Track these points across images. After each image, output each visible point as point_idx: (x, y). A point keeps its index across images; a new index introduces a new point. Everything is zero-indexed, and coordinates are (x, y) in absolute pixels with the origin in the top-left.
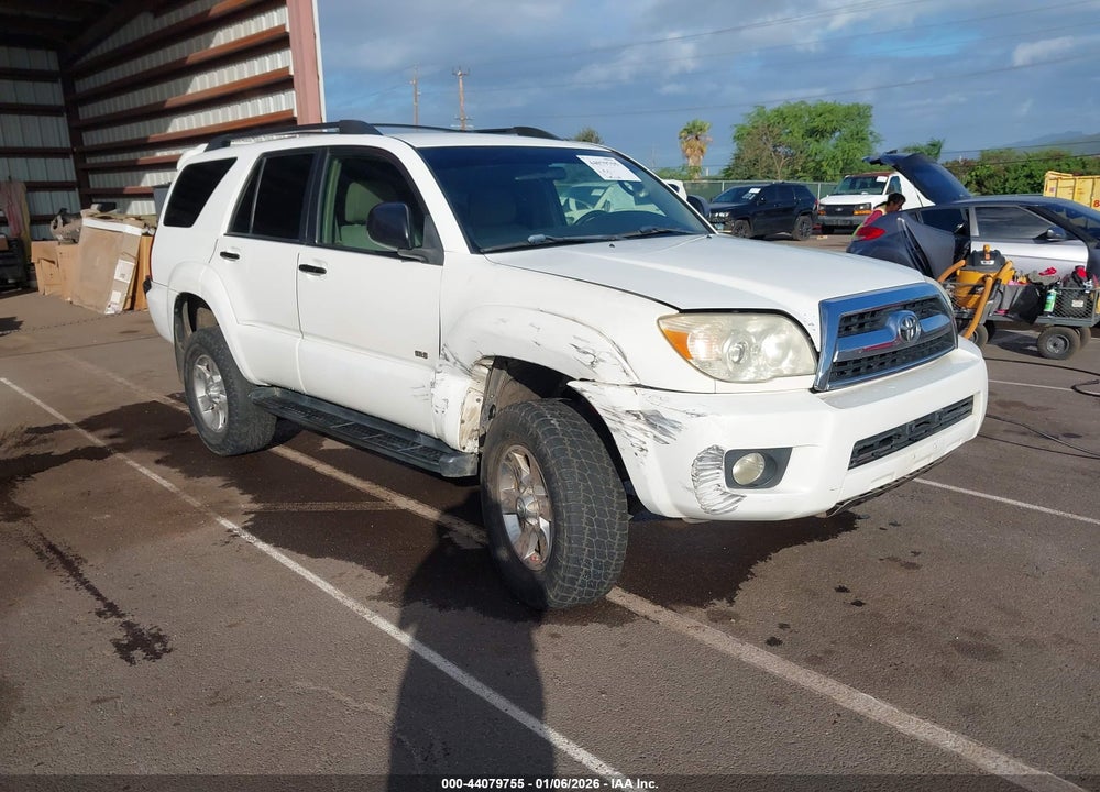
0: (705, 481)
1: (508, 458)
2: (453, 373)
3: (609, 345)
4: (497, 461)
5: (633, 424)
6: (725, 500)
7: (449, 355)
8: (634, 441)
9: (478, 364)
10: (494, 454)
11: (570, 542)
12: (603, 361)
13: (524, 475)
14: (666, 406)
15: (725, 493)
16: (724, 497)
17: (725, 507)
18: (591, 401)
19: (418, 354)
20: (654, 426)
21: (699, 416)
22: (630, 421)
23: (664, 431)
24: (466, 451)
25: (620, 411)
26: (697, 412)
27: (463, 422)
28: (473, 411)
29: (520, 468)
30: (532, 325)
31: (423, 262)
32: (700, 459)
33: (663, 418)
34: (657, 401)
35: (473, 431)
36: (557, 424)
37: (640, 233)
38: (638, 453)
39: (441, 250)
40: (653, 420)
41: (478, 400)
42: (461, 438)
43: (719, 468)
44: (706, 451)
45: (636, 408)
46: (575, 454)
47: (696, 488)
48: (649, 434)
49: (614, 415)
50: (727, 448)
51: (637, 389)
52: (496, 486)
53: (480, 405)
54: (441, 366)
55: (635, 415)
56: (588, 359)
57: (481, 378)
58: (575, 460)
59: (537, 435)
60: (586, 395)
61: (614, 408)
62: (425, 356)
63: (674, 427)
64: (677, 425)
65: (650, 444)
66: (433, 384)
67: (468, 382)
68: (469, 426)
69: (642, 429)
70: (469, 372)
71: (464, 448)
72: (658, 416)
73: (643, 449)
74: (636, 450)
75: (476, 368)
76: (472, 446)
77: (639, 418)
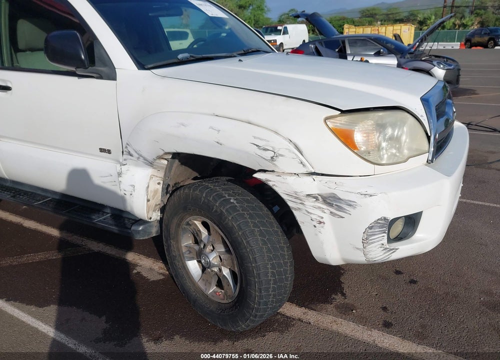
0: (372, 243)
1: (188, 224)
2: (137, 165)
3: (287, 143)
4: (179, 225)
5: (313, 204)
6: (385, 253)
7: (132, 152)
8: (314, 217)
9: (160, 158)
10: (175, 221)
11: (261, 292)
12: (282, 156)
13: (203, 236)
14: (341, 189)
15: (386, 249)
16: (384, 251)
17: (383, 258)
18: (274, 188)
19: (102, 150)
20: (331, 205)
21: (371, 196)
22: (310, 203)
23: (340, 208)
24: (152, 220)
25: (301, 195)
26: (369, 192)
27: (148, 201)
28: (156, 192)
29: (200, 231)
30: (211, 128)
31: (97, 78)
32: (370, 228)
33: (340, 199)
34: (333, 186)
35: (156, 205)
36: (235, 202)
37: (243, 52)
38: (317, 225)
39: (113, 68)
40: (330, 200)
41: (159, 184)
42: (148, 212)
43: (385, 233)
44: (376, 222)
45: (315, 191)
46: (255, 226)
47: (364, 248)
48: (326, 211)
49: (296, 198)
50: (391, 217)
51: (314, 177)
52: (178, 242)
53: (160, 187)
54: (125, 160)
55: (314, 197)
56: (269, 155)
57: (162, 168)
58: (256, 229)
59: (222, 212)
60: (270, 184)
61: (296, 193)
62: (109, 152)
63: (350, 205)
64: (352, 203)
65: (327, 218)
66: (120, 174)
67: (149, 171)
68: (153, 203)
69: (320, 208)
70: (151, 164)
71: (151, 218)
72: (334, 197)
73: (320, 223)
74: (315, 223)
75: (158, 161)
76: (156, 216)
77: (317, 199)
